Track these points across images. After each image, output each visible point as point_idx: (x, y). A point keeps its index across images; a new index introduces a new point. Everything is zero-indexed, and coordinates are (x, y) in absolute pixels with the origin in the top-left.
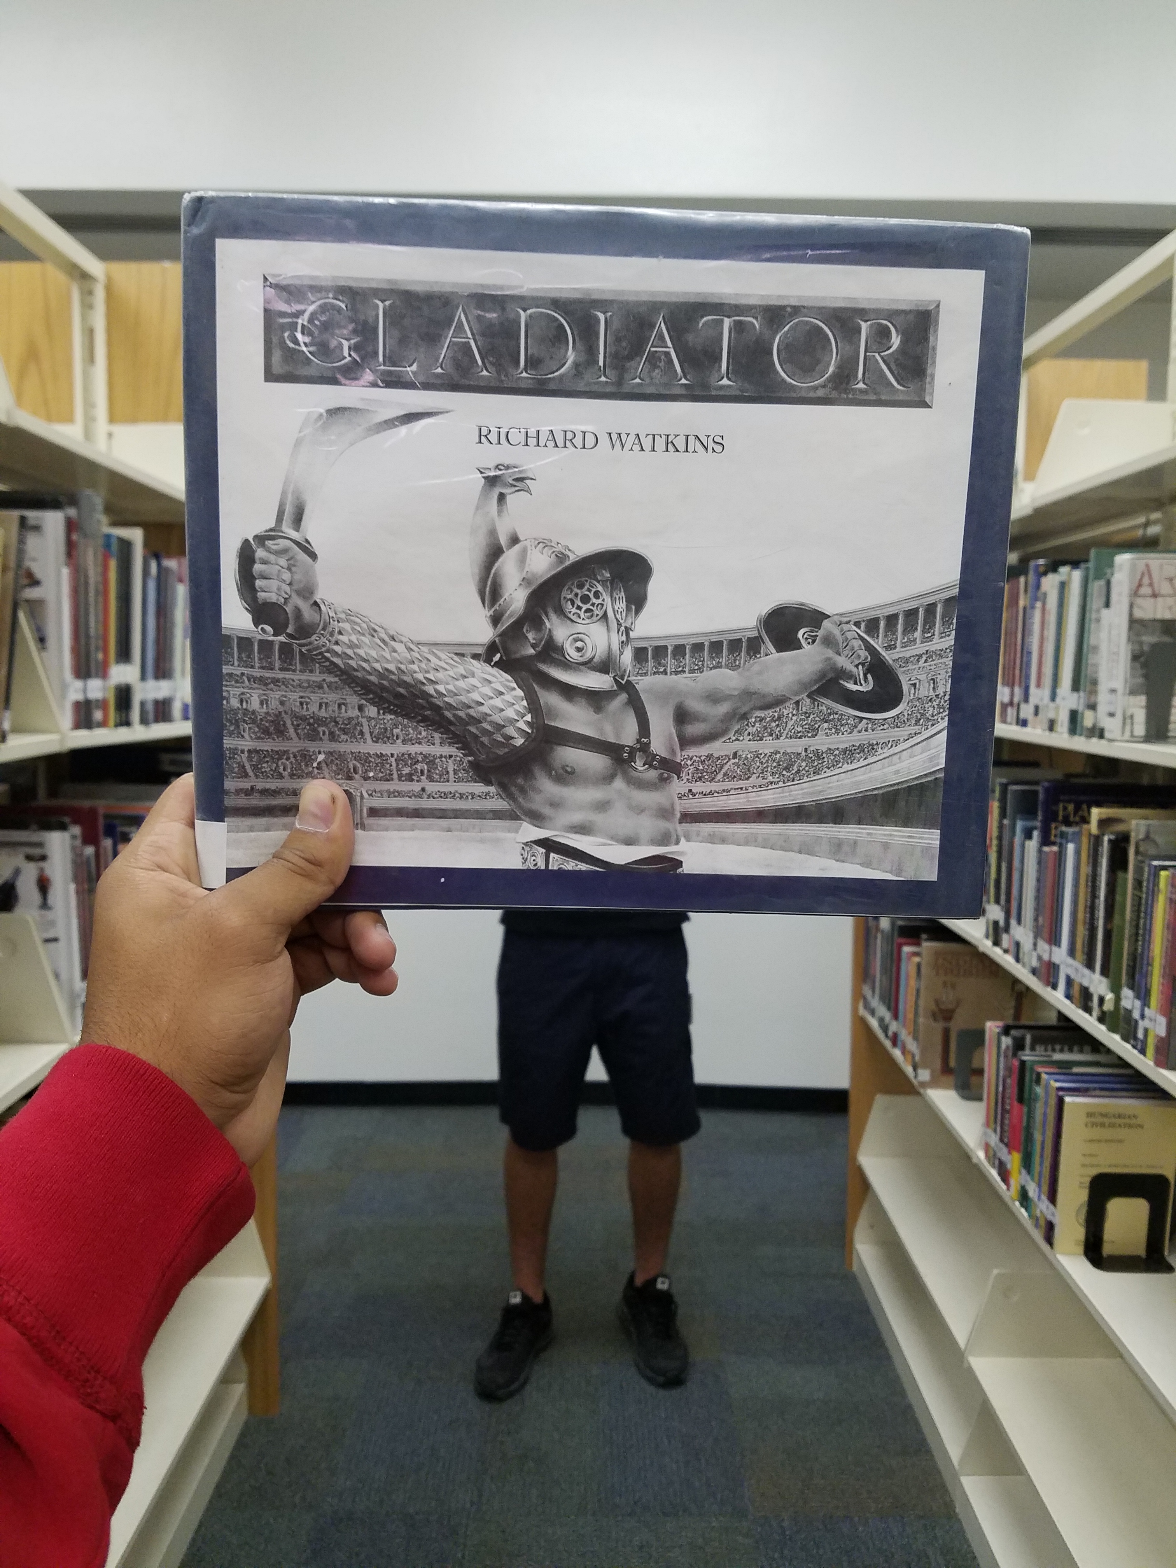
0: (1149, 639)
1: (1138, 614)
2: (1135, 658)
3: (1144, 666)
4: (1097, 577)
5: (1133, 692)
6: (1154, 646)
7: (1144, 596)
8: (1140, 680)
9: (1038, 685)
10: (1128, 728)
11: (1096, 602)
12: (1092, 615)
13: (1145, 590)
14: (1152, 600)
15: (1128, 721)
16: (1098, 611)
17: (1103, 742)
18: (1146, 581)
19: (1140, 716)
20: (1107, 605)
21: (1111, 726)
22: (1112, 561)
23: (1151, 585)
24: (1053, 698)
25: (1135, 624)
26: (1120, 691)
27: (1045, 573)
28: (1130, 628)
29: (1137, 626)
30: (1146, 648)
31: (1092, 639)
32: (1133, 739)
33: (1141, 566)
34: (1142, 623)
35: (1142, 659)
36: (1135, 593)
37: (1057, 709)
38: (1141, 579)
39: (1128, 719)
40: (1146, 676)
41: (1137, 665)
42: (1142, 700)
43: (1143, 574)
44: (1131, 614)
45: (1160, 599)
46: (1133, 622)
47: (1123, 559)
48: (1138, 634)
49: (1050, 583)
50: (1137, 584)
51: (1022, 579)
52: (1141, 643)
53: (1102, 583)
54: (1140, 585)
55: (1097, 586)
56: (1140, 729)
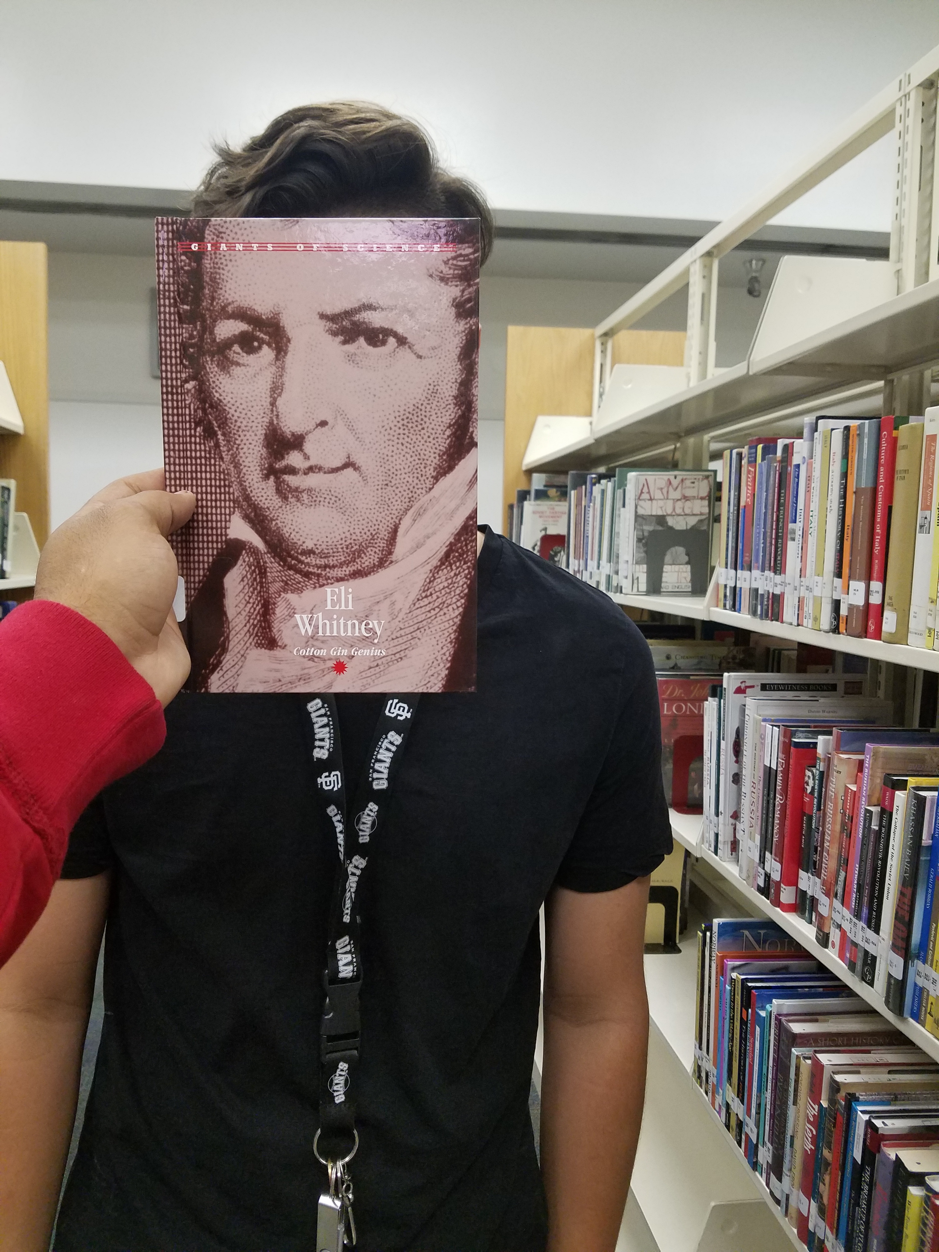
0: (648, 528)
1: (641, 511)
2: (639, 540)
3: (645, 545)
4: (619, 488)
5: (637, 563)
6: (652, 533)
7: (644, 500)
8: (643, 555)
9: (592, 559)
10: (635, 585)
11: (619, 503)
12: (616, 512)
13: (645, 496)
14: (650, 502)
15: (635, 581)
16: (619, 509)
17: (622, 595)
18: (645, 490)
19: (643, 578)
20: (624, 506)
21: (626, 584)
22: (626, 476)
23: (649, 492)
24: (598, 568)
25: (639, 518)
26: (630, 562)
27: (594, 484)
28: (636, 521)
29: (640, 519)
30: (646, 534)
31: (616, 529)
32: (639, 593)
33: (642, 480)
34: (643, 517)
35: (643, 541)
36: (639, 498)
37: (600, 574)
38: (642, 489)
39: (635, 580)
40: (646, 552)
41: (641, 545)
42: (644, 567)
43: (644, 485)
44: (636, 512)
45: (654, 502)
46: (637, 516)
47: (632, 475)
48: (641, 525)
49: (597, 489)
50: (640, 492)
51: (584, 487)
52: (643, 531)
53: (621, 491)
54: (642, 492)
55: (619, 492)
56: (643, 587)
